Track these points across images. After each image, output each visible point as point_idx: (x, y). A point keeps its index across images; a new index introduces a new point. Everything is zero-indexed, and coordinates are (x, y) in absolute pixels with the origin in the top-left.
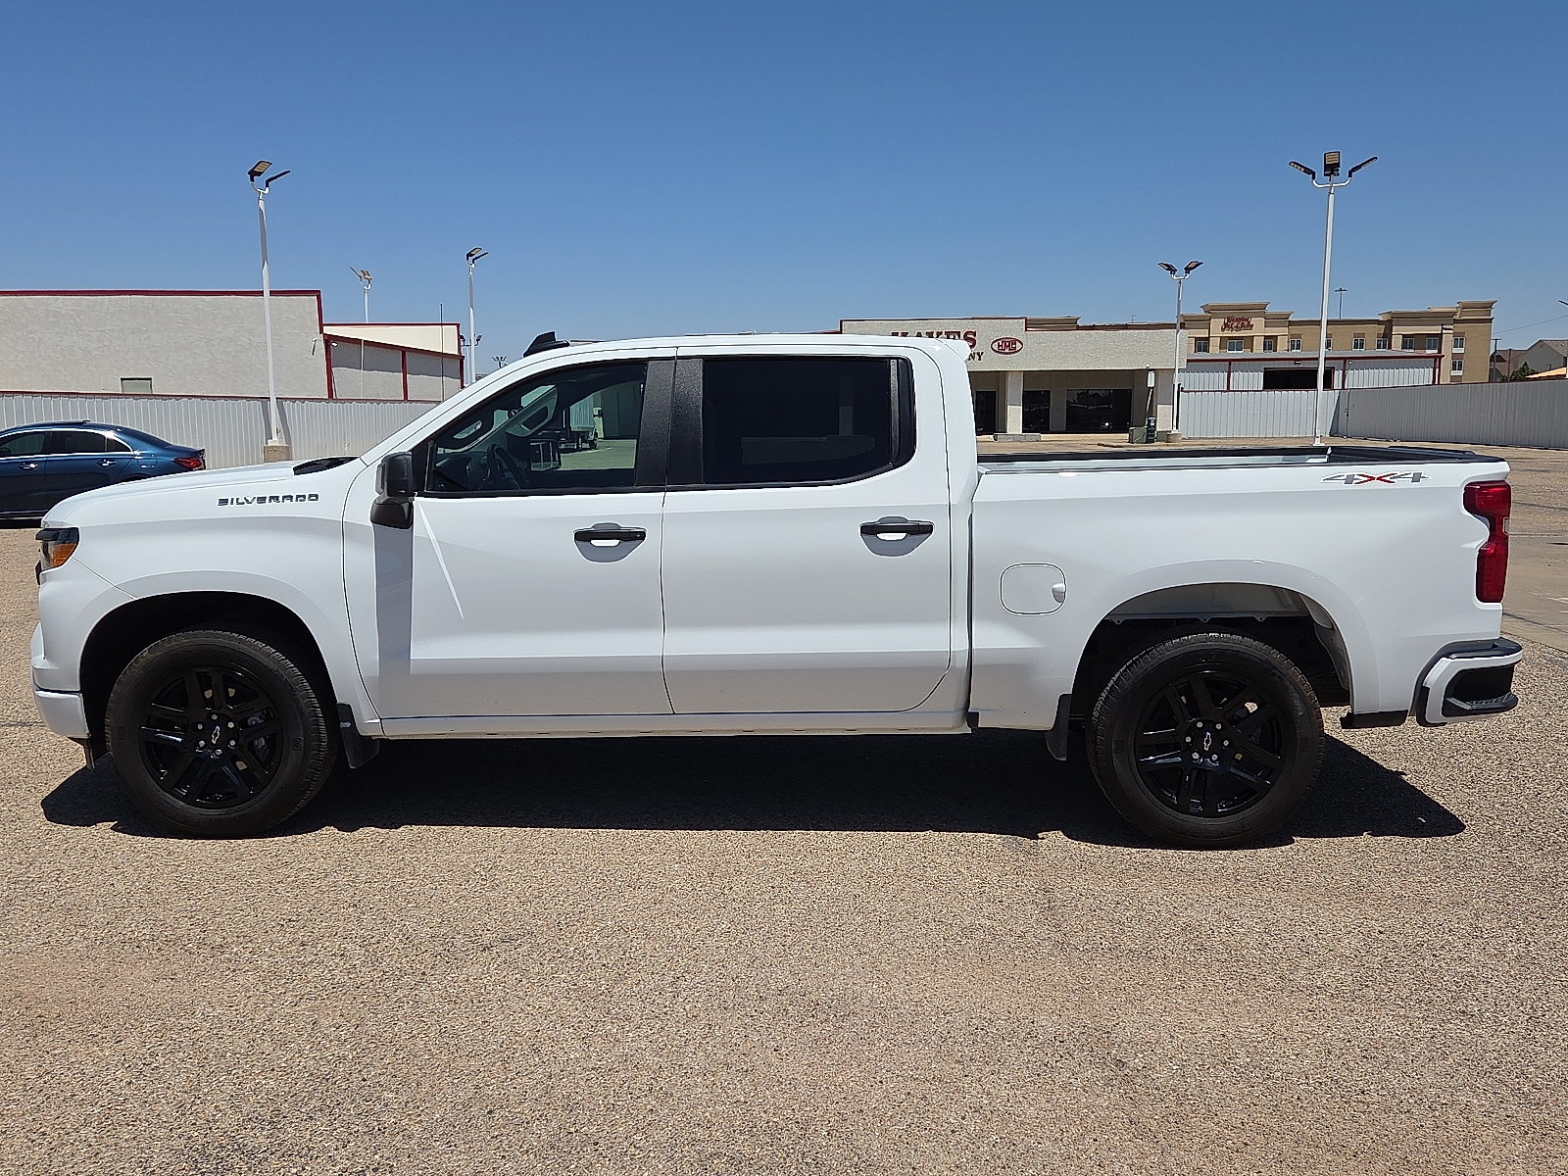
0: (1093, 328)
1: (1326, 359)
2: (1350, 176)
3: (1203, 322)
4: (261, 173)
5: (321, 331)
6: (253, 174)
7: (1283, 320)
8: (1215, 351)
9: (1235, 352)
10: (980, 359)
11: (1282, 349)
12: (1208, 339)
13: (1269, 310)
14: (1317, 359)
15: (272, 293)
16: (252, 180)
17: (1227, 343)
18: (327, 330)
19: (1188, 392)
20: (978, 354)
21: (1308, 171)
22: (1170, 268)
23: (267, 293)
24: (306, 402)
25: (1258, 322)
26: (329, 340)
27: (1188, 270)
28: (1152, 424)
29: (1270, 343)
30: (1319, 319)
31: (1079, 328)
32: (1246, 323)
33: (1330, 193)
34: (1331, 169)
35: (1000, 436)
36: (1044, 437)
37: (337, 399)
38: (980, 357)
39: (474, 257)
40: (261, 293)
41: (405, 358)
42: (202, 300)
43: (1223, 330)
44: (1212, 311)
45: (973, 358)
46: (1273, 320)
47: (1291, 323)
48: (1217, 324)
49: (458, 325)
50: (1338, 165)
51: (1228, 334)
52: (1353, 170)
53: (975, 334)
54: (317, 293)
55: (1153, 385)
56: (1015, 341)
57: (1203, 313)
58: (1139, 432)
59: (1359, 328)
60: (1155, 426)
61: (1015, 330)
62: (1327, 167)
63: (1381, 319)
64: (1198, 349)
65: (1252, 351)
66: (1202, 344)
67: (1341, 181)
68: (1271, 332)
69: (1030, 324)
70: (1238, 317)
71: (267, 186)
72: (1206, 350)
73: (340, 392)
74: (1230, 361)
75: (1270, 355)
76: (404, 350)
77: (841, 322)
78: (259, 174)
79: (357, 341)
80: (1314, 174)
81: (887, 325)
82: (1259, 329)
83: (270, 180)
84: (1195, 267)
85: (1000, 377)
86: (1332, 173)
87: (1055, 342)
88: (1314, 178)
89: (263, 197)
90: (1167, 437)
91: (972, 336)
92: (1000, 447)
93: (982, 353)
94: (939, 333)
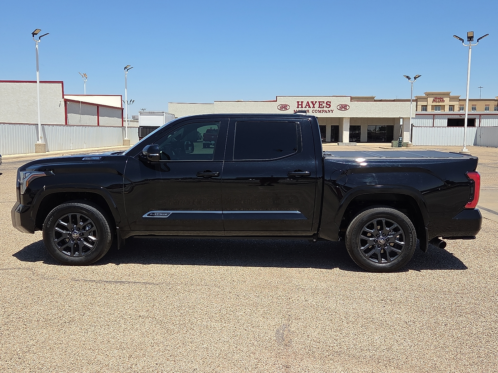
0: (381, 101)
1: (468, 114)
2: (478, 41)
3: (425, 99)
4: (37, 34)
5: (63, 97)
6: (34, 34)
7: (456, 99)
8: (429, 111)
9: (438, 111)
10: (332, 112)
11: (456, 111)
12: (426, 106)
13: (451, 95)
14: (465, 114)
15: (40, 82)
16: (33, 36)
17: (435, 107)
18: (66, 97)
19: (416, 127)
20: (332, 110)
21: (461, 39)
22: (408, 77)
23: (38, 82)
24: (55, 126)
25: (447, 100)
26: (66, 101)
27: (415, 78)
28: (401, 140)
29: (452, 108)
30: (465, 99)
31: (375, 101)
32: (442, 100)
33: (470, 48)
34: (470, 38)
35: (340, 143)
36: (358, 144)
37: (69, 125)
38: (332, 111)
39: (127, 69)
40: (36, 82)
41: (99, 109)
42: (15, 84)
43: (433, 102)
44: (429, 95)
45: (330, 112)
46: (452, 99)
47: (460, 100)
48: (430, 100)
49: (121, 96)
50: (473, 37)
51: (434, 104)
52: (479, 39)
53: (330, 102)
54: (62, 82)
55: (402, 124)
56: (346, 106)
57: (425, 96)
58: (395, 142)
59: (487, 103)
60: (402, 141)
61: (346, 101)
62: (468, 37)
63: (496, 99)
64: (423, 110)
65: (444, 111)
66: (425, 108)
67: (474, 43)
68: (452, 103)
69: (352, 99)
70: (439, 97)
71: (40, 39)
72: (426, 110)
73: (70, 122)
74: (434, 115)
75: (452, 112)
76: (98, 106)
77: (277, 97)
78: (36, 34)
79: (78, 102)
80: (463, 40)
81: (295, 98)
82: (447, 102)
83: (41, 37)
84: (418, 77)
85: (340, 119)
86: (471, 40)
87: (363, 106)
88: (463, 42)
89: (38, 44)
90: (407, 145)
91: (329, 103)
92: (340, 148)
93: (333, 110)
94: (316, 102)
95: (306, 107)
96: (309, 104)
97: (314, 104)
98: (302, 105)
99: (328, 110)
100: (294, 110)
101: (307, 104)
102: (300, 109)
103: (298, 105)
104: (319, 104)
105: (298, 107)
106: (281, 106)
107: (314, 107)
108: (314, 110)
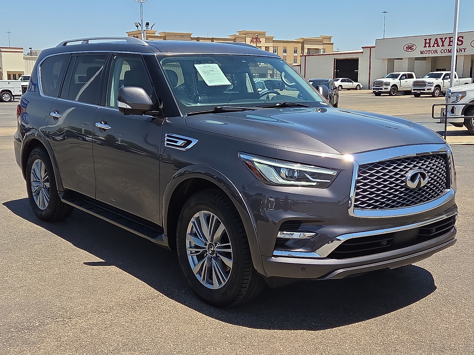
7: (271, 40)
13: (267, 35)
25: (263, 40)
32: (259, 40)
38: (465, 50)
43: (250, 43)
44: (246, 34)
45: (461, 51)
46: (268, 39)
47: (274, 41)
53: (462, 37)
68: (267, 45)
82: (263, 43)
91: (461, 39)
93: (466, 48)
94: (446, 38)
95: (433, 46)
96: (437, 42)
97: (443, 41)
98: (429, 43)
99: (460, 49)
100: (421, 51)
101: (436, 42)
102: (427, 49)
103: (426, 43)
104: (450, 40)
105: (425, 47)
106: (407, 46)
107: (443, 45)
108: (443, 50)
